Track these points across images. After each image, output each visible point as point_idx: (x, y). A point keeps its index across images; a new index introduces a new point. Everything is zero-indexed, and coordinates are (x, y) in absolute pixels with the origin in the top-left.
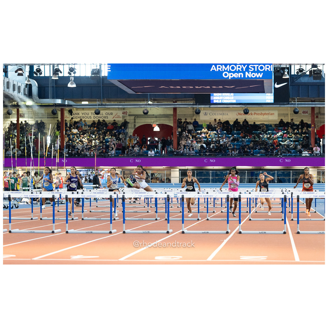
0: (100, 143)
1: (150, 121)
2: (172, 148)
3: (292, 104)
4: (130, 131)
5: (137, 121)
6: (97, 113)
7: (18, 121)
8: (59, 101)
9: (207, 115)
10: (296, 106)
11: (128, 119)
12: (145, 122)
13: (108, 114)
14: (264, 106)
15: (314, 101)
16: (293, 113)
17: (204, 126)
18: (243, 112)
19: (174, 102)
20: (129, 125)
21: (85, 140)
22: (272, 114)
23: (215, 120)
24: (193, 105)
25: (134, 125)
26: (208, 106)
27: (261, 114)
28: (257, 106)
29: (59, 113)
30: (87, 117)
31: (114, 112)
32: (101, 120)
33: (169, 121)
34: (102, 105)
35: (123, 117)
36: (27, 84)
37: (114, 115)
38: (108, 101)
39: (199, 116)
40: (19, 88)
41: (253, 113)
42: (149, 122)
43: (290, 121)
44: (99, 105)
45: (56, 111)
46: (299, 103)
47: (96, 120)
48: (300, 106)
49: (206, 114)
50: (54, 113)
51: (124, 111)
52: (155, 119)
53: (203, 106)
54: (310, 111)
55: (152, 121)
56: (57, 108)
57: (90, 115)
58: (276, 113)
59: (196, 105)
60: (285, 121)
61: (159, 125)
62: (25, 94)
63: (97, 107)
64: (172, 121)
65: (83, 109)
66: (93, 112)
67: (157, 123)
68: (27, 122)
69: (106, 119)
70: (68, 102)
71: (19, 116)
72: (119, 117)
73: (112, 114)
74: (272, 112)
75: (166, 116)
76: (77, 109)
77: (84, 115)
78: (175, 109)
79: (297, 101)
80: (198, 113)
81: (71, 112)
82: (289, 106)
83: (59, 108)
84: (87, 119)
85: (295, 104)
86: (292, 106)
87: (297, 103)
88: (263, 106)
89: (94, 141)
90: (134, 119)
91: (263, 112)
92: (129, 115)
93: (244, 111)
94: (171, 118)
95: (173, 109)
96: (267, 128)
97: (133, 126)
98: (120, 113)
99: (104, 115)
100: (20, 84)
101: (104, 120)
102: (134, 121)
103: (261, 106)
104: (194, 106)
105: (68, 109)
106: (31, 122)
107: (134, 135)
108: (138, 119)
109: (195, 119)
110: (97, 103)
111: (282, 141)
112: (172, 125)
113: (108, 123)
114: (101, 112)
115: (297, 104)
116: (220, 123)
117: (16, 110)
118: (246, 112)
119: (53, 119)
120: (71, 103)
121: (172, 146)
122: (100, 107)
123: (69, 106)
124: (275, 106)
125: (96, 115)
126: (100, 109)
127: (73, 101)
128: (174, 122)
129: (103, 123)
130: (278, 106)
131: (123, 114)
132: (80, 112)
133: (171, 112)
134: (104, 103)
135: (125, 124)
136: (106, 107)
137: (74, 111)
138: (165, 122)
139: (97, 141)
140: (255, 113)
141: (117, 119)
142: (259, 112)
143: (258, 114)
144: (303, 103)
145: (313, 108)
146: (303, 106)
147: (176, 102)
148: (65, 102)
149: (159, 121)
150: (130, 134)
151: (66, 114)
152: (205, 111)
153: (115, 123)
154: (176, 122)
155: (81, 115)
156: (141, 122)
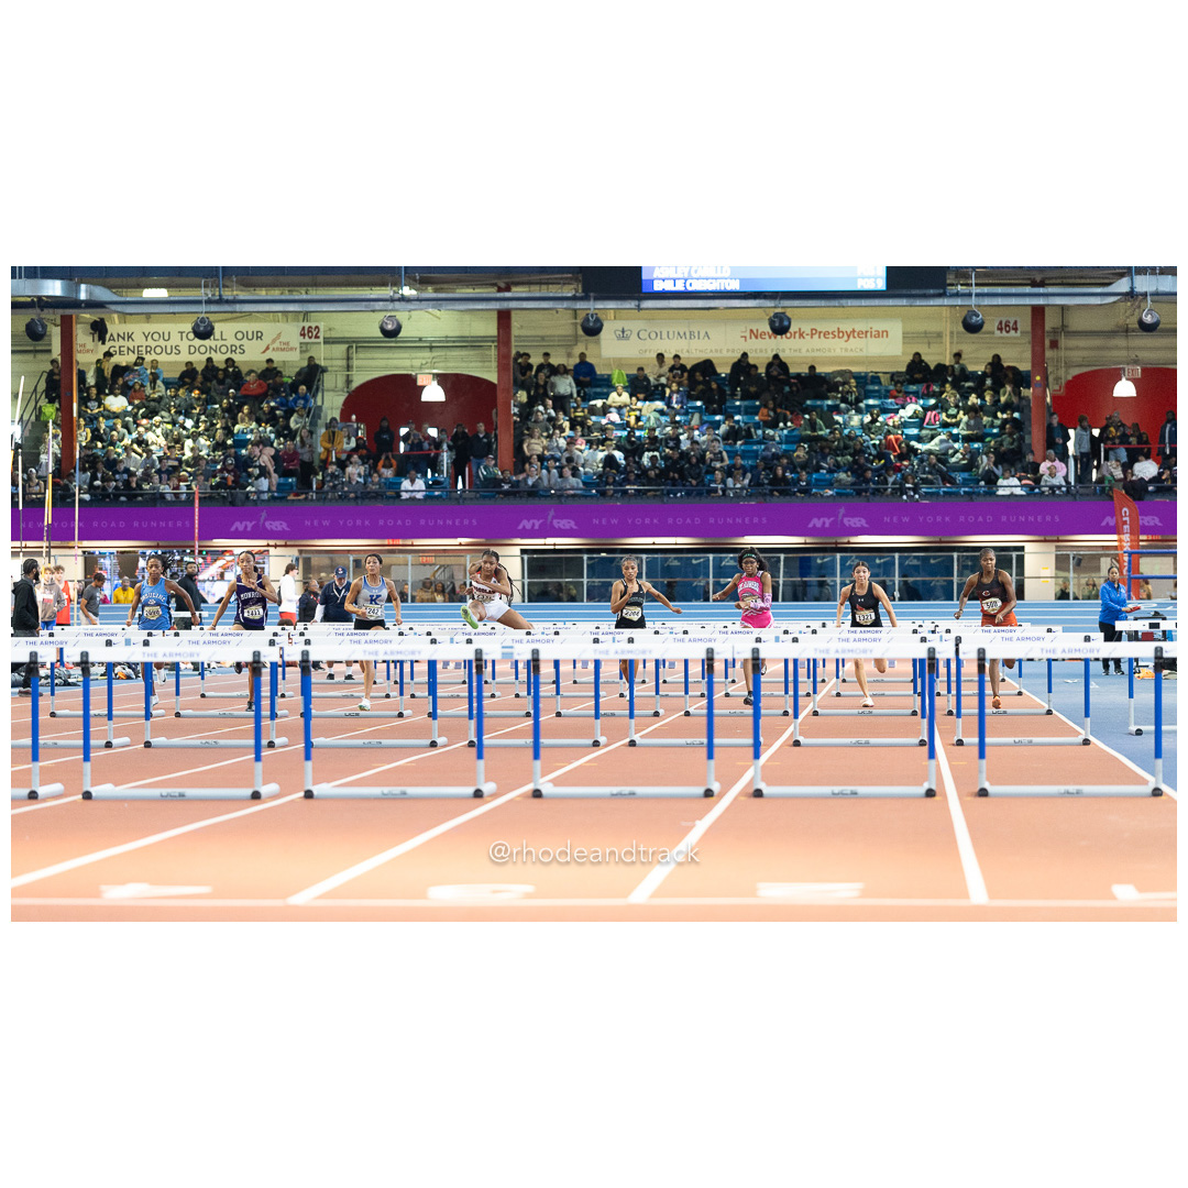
0: (215, 448)
1: (407, 363)
2: (495, 465)
3: (957, 295)
4: (331, 402)
5: (355, 363)
8: (54, 288)
9: (628, 338)
10: (973, 301)
11: (322, 354)
12: (386, 368)
13: (245, 335)
14: (850, 302)
15: (1042, 284)
16: (961, 329)
17: (619, 380)
18: (767, 329)
19: (500, 290)
20: (328, 380)
21: (157, 440)
22: (879, 335)
23: (660, 357)
24: (574, 298)
25: (344, 378)
26: (632, 304)
27: (839, 334)
28: (823, 303)
29: (55, 334)
30: (164, 350)
31: (269, 329)
32: (219, 359)
33: (480, 364)
34: (220, 301)
35: (304, 348)
37: (267, 340)
38: (246, 285)
39: (598, 342)
41: (806, 328)
42: (404, 368)
43: (948, 361)
44: (209, 302)
45: (44, 327)
46: (986, 290)
48: (987, 301)
49: (623, 335)
50: (35, 334)
51: (307, 325)
52: (427, 354)
53: (611, 304)
54: (1025, 323)
55: (417, 363)
56: (48, 315)
57: (175, 340)
58: (896, 329)
59: (585, 298)
60: (931, 359)
61: (443, 379)
63: (204, 308)
64: (494, 364)
65: (148, 317)
66: (188, 327)
67: (435, 371)
69: (236, 357)
70: (90, 293)
72: (286, 347)
73: (259, 336)
74: (878, 326)
75: (471, 343)
76: (124, 317)
77: (150, 342)
78: (504, 318)
79: (977, 285)
80: (593, 329)
81: (99, 329)
82: (946, 301)
83: (54, 316)
84: (162, 358)
85: (970, 295)
86: (959, 302)
87: (975, 290)
88: (844, 302)
89: (189, 443)
90: (345, 356)
91: (847, 327)
92: (327, 341)
93: (772, 323)
94: (487, 352)
95: (495, 315)
96: (862, 386)
97: (341, 382)
98: (291, 332)
99: (231, 341)
101: (230, 362)
102: (344, 363)
103: (836, 303)
104: (579, 305)
105: (88, 316)
107: (345, 415)
108: (361, 355)
109: (582, 355)
110: (203, 294)
111: (919, 439)
112: (493, 377)
113: (244, 370)
114: (218, 328)
115: (977, 295)
116: (678, 368)
118: (780, 327)
119: (30, 357)
120: (103, 294)
121: (495, 458)
122: (213, 308)
123: (91, 304)
124: (891, 302)
125: (198, 342)
126: (212, 317)
127: (110, 287)
128: (502, 368)
129: (225, 370)
130: (904, 302)
131: (303, 335)
132: (138, 329)
133: (489, 328)
134: (228, 294)
135: (312, 375)
136: (238, 307)
137: (114, 327)
138: (464, 364)
139: (202, 440)
140: (814, 332)
141: (278, 357)
142: (832, 327)
143: (826, 334)
144: (999, 290)
145: (1038, 312)
146: (1000, 301)
147: (508, 289)
148: (78, 291)
149: (441, 365)
150: (329, 412)
151: (82, 337)
152: (619, 325)
153: (270, 372)
154: (509, 364)
155: (139, 340)
156: (372, 367)
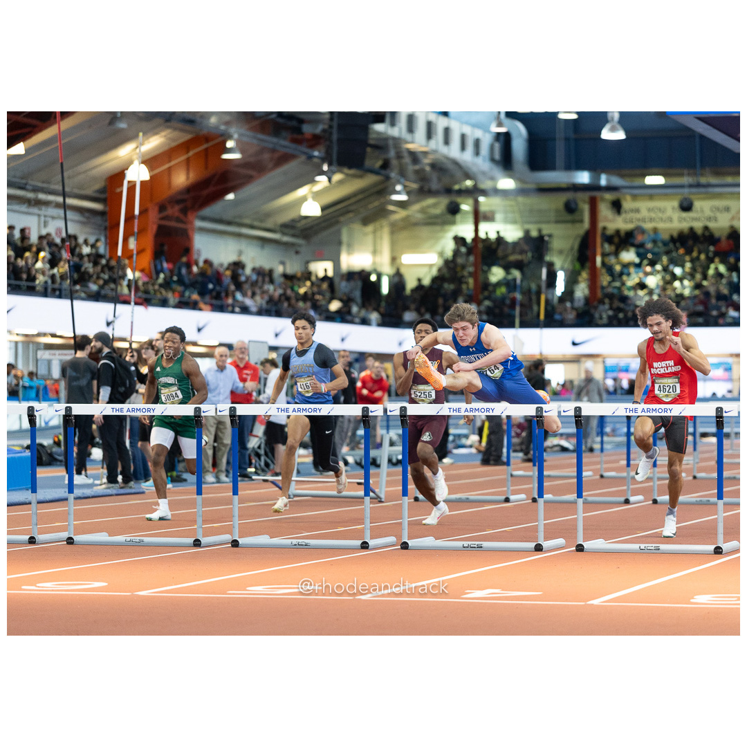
0: (698, 286)
6: (686, 207)
7: (476, 231)
8: (584, 177)
13: (718, 209)
21: (653, 281)
29: (586, 208)
30: (661, 219)
31: (734, 205)
32: (698, 226)
34: (698, 185)
36: (499, 134)
37: (732, 212)
38: (717, 174)
40: (477, 143)
44: (691, 186)
45: (576, 204)
47: (685, 226)
50: (570, 208)
56: (580, 195)
62: (492, 160)
63: (686, 190)
65: (651, 197)
66: (676, 204)
68: (502, 234)
69: (711, 225)
70: (608, 180)
71: (478, 217)
73: (727, 209)
76: (635, 197)
77: (653, 215)
81: (617, 206)
83: (585, 196)
84: (661, 225)
99: (708, 213)
100: (479, 133)
101: (706, 228)
105: (609, 196)
106: (512, 233)
110: (686, 180)
113: (717, 234)
114: (698, 204)
117: (471, 201)
119: (569, 225)
120: (617, 181)
122: (694, 190)
123: (609, 188)
125: (685, 215)
126: (692, 197)
127: (622, 176)
129: (703, 235)
132: (644, 206)
134: (703, 180)
136: (711, 190)
137: (627, 204)
139: (686, 282)
148: (599, 179)
151: (605, 211)
155: (644, 213)
